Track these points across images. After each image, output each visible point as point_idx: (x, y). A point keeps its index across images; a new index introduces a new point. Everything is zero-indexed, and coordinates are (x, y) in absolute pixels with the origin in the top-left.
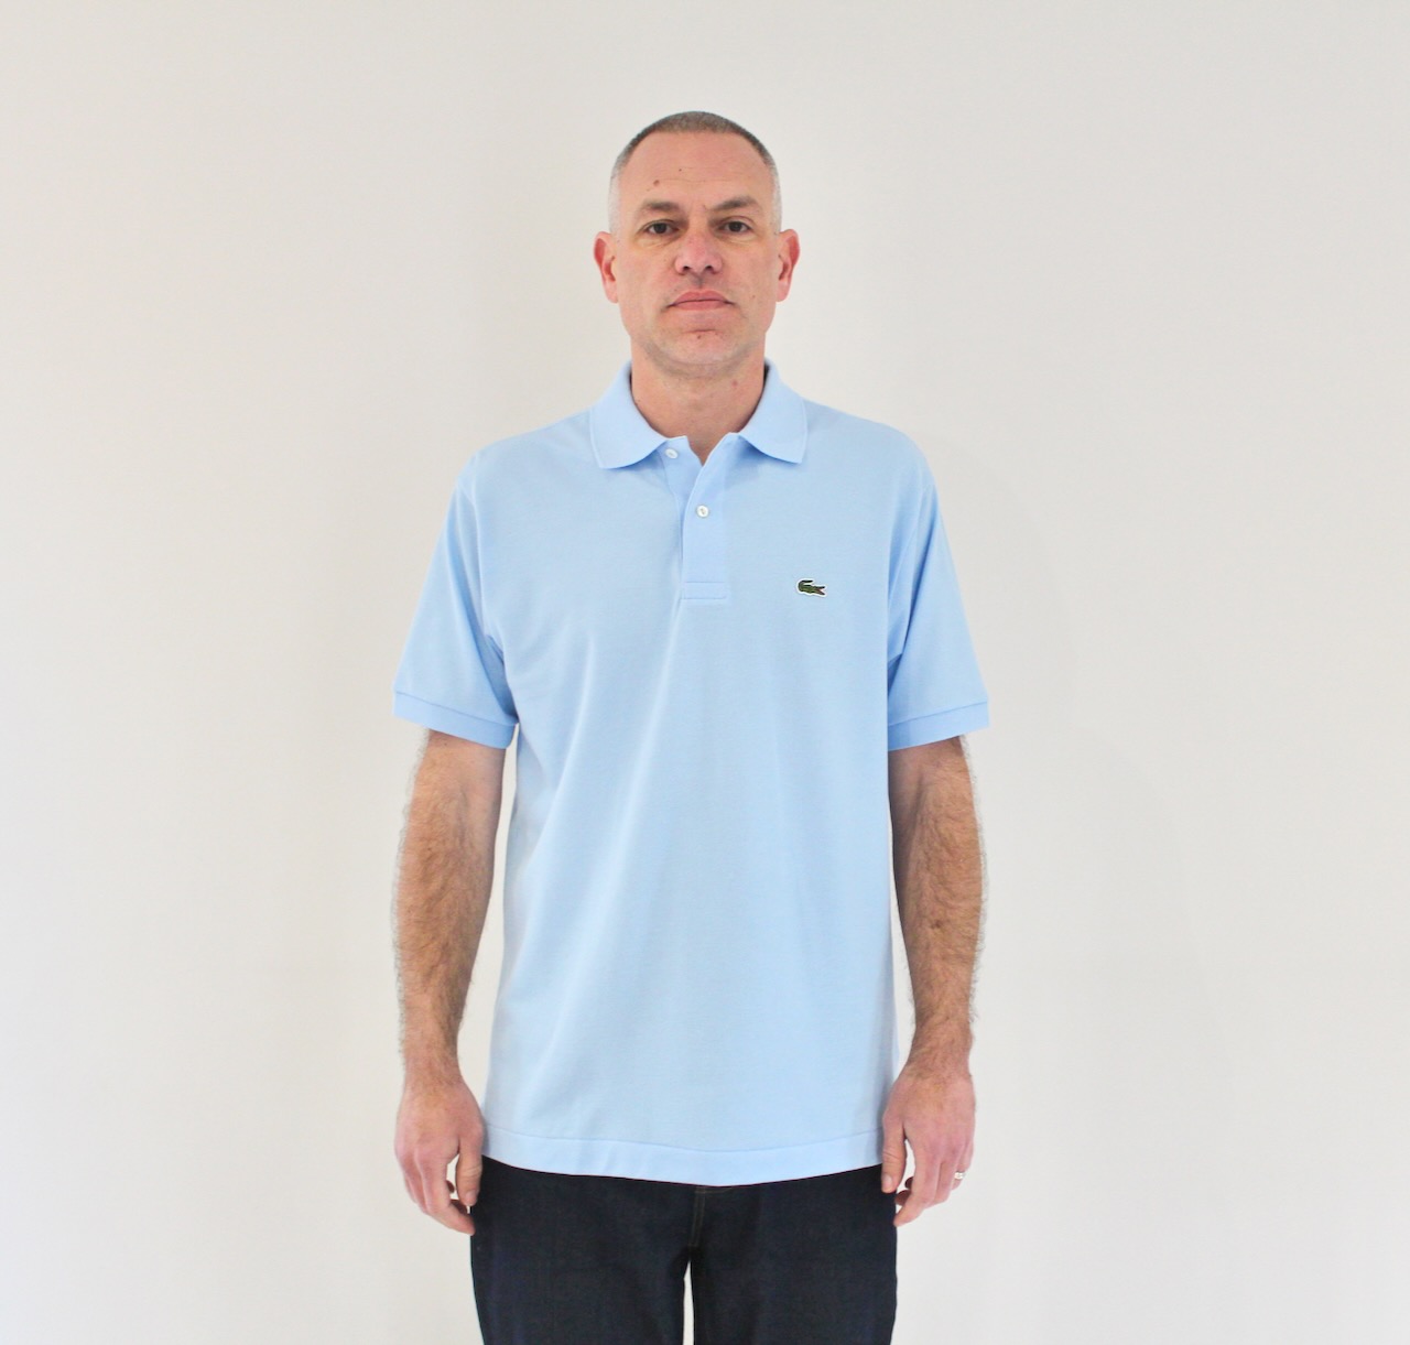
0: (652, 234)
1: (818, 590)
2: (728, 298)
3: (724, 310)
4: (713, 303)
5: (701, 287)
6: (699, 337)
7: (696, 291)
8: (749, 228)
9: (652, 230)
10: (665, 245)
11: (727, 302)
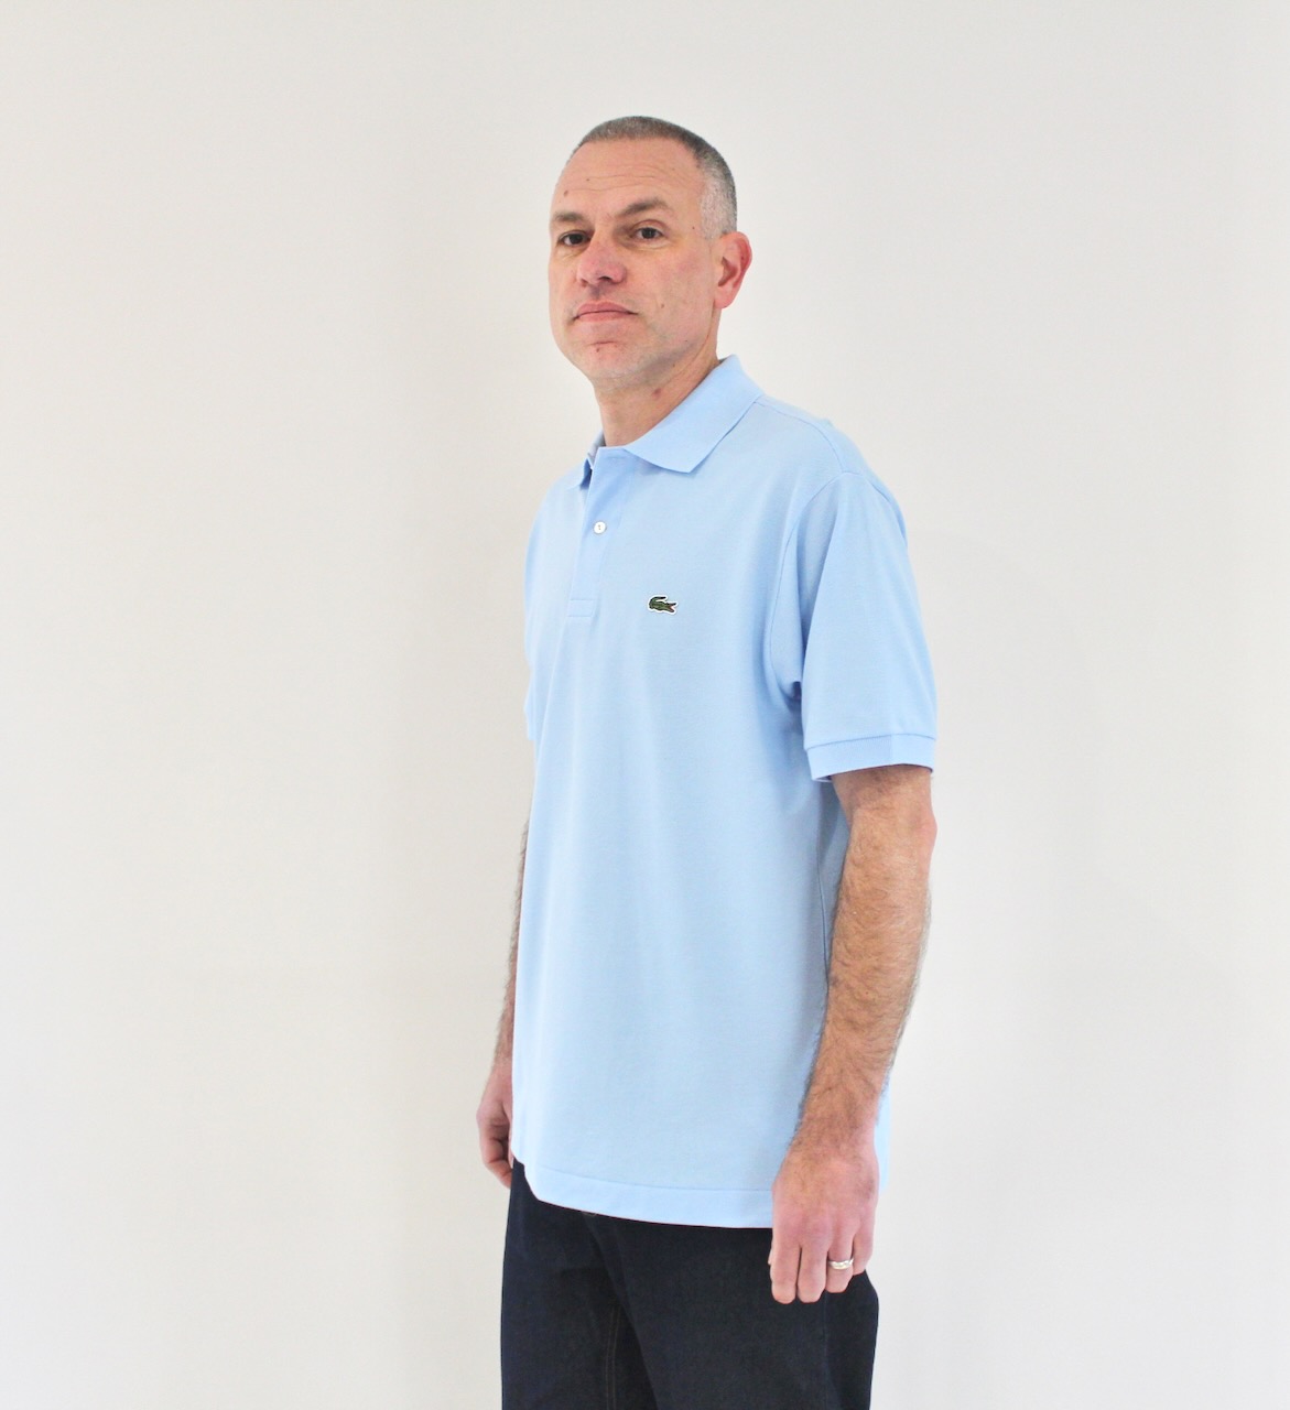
0: (567, 245)
1: (669, 607)
2: (629, 308)
3: (624, 322)
4: (612, 314)
5: (598, 298)
6: (598, 350)
7: (592, 302)
8: (661, 235)
9: (568, 241)
10: (576, 256)
11: (630, 313)
